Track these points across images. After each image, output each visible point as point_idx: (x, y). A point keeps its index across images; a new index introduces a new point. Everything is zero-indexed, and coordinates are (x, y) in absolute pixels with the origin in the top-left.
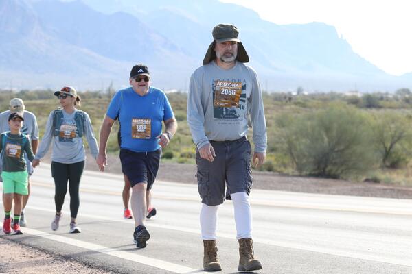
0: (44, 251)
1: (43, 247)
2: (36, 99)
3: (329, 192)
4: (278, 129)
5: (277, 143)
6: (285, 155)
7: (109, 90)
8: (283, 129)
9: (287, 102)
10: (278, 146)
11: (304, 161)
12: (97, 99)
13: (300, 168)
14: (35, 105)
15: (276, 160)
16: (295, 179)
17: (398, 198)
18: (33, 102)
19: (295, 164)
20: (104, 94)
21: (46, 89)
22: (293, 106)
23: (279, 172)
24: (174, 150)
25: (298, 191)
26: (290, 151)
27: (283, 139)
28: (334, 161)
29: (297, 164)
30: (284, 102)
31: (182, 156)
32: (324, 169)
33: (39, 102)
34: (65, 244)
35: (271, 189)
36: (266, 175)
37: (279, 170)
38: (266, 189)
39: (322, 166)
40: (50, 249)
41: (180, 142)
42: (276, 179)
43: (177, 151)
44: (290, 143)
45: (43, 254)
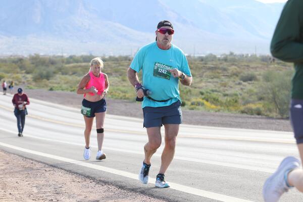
0: (88, 177)
1: (87, 174)
2: (81, 62)
4: (265, 83)
5: (265, 94)
6: (271, 102)
8: (269, 83)
9: (271, 62)
10: (264, 96)
11: (285, 107)
12: (128, 61)
13: (282, 112)
14: (80, 66)
15: (263, 106)
16: (279, 121)
18: (79, 64)
19: (278, 109)
21: (89, 54)
22: (276, 66)
23: (266, 116)
24: (186, 100)
25: (280, 130)
26: (274, 99)
27: (269, 91)
29: (279, 109)
30: (269, 62)
31: (192, 104)
33: (84, 64)
34: (104, 172)
35: (260, 128)
36: (256, 118)
37: (266, 114)
38: (256, 129)
40: (93, 176)
41: (191, 94)
42: (264, 121)
43: (189, 100)
44: (274, 93)
45: (87, 180)
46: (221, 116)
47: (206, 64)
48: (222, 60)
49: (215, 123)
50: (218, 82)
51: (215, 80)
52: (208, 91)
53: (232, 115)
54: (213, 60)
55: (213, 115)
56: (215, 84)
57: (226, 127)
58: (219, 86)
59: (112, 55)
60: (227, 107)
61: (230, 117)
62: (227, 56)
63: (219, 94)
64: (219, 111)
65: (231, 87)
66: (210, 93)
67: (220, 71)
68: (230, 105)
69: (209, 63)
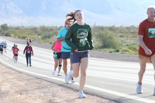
7: (94, 26)
31: (123, 51)
40: (72, 87)
41: (122, 45)
43: (121, 49)
45: (69, 90)
47: (129, 30)
49: (134, 61)
50: (136, 40)
51: (134, 38)
52: (131, 44)
54: (133, 29)
56: (134, 41)
58: (136, 42)
63: (137, 45)
64: (136, 54)
66: (132, 45)
69: (131, 30)
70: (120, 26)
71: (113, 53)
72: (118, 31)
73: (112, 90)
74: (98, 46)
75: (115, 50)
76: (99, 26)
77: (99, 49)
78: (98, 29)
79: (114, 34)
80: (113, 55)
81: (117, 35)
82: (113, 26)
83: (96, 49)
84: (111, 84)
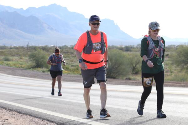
0: (3, 107)
1: (2, 106)
3: (112, 84)
7: (27, 45)
12: (23, 49)
17: (138, 86)
20: (25, 47)
21: (3, 46)
28: (114, 72)
32: (110, 75)
39: (109, 74)
40: (5, 107)
45: (2, 109)
46: (70, 76)
47: (62, 50)
48: (71, 48)
49: (67, 80)
50: (68, 59)
51: (67, 58)
53: (75, 76)
54: (66, 48)
55: (66, 76)
57: (73, 82)
58: (69, 61)
59: (15, 46)
60: (73, 72)
61: (75, 77)
62: (73, 46)
63: (69, 65)
64: (69, 74)
65: (75, 62)
67: (70, 54)
68: (75, 71)
69: (64, 50)
70: (52, 46)
71: (46, 73)
72: (51, 51)
73: (45, 109)
74: (31, 65)
75: (48, 70)
76: (33, 46)
77: (32, 69)
78: (31, 49)
79: (47, 54)
80: (45, 74)
81: (49, 54)
82: (46, 46)
83: (30, 69)
84: (44, 103)
